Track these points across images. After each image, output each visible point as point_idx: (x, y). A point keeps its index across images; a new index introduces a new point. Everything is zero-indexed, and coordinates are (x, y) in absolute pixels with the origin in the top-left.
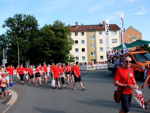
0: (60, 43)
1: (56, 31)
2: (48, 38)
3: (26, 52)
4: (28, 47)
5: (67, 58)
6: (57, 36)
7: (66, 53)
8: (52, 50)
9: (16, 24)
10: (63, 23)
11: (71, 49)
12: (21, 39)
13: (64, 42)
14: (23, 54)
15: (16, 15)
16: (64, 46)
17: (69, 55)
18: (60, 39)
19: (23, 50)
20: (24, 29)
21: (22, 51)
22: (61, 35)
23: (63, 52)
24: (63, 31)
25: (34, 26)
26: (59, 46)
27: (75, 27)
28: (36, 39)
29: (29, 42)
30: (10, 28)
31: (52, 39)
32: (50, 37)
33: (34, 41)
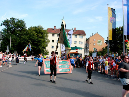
0: (39, 42)
1: (38, 32)
2: (31, 38)
3: (15, 45)
4: (18, 41)
5: (43, 52)
6: (38, 36)
7: (43, 48)
8: (33, 45)
9: (10, 24)
10: (43, 28)
11: (47, 46)
12: (14, 36)
13: (42, 41)
14: (13, 46)
15: (12, 18)
16: (42, 43)
17: (45, 50)
18: (40, 39)
19: (14, 43)
20: (16, 29)
21: (12, 44)
22: (41, 36)
23: (40, 48)
24: (42, 33)
25: (23, 27)
26: (38, 43)
27: (53, 29)
28: (23, 37)
29: (18, 38)
30: (6, 27)
31: (34, 38)
32: (33, 36)
33: (21, 38)
